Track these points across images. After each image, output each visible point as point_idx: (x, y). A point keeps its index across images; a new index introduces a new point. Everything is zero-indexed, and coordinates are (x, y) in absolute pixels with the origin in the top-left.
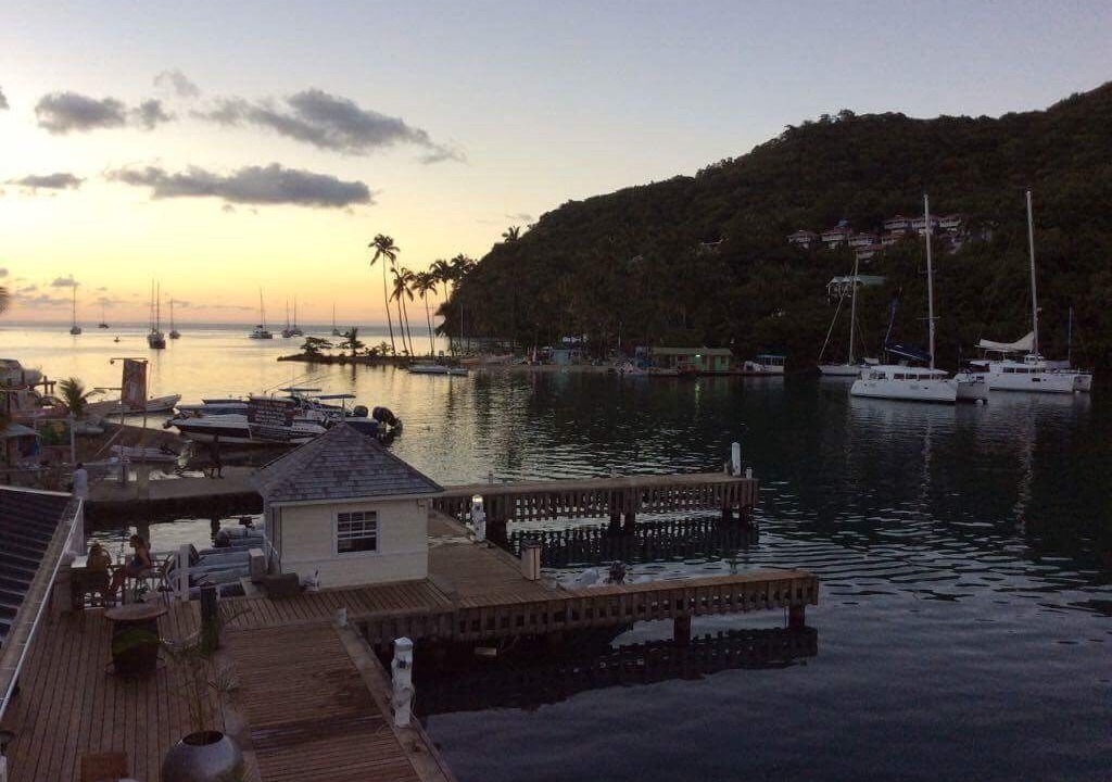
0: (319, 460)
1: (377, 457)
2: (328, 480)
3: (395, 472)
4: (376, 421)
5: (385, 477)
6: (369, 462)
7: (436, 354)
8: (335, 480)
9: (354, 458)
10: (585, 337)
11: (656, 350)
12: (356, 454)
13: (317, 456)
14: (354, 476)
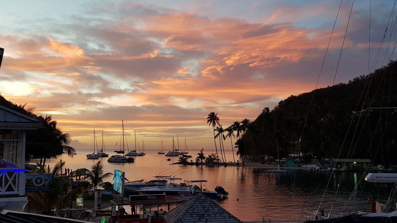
0: (191, 209)
1: (215, 208)
2: (196, 218)
3: (223, 215)
4: (216, 192)
5: (219, 217)
6: (211, 211)
7: (236, 162)
8: (198, 218)
9: (206, 209)
10: (301, 154)
11: (334, 160)
12: (207, 207)
13: (191, 207)
14: (206, 217)
